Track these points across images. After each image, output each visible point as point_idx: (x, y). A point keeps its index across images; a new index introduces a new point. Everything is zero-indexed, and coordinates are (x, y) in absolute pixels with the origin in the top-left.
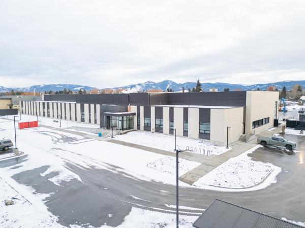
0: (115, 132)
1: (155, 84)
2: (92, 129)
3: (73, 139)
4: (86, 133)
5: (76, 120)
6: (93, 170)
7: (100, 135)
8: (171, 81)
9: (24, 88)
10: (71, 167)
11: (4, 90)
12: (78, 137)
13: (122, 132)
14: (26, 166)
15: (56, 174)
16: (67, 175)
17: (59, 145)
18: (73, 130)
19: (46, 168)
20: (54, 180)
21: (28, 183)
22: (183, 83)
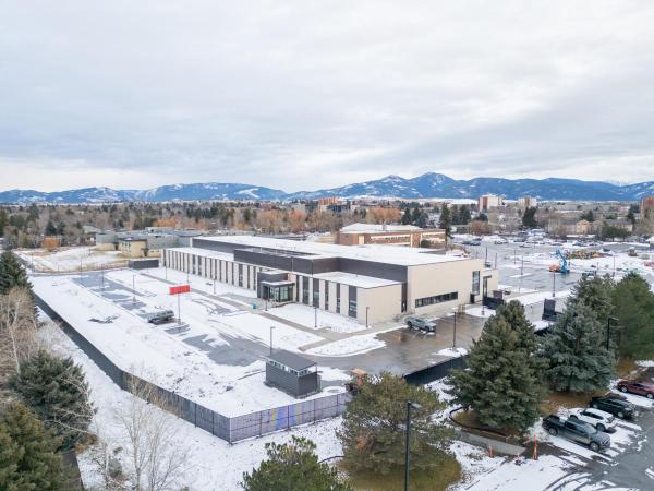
0: (269, 304)
1: (404, 182)
2: (248, 298)
3: (228, 311)
4: (241, 302)
5: (233, 283)
6: (240, 339)
7: (255, 307)
8: (441, 176)
9: (146, 192)
10: (223, 336)
11: (109, 194)
12: (233, 308)
13: (278, 304)
14: (190, 334)
15: (213, 340)
16: (220, 341)
17: (213, 317)
18: (229, 299)
19: (205, 336)
20: (212, 344)
21: (195, 345)
22: (468, 179)
